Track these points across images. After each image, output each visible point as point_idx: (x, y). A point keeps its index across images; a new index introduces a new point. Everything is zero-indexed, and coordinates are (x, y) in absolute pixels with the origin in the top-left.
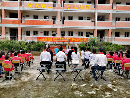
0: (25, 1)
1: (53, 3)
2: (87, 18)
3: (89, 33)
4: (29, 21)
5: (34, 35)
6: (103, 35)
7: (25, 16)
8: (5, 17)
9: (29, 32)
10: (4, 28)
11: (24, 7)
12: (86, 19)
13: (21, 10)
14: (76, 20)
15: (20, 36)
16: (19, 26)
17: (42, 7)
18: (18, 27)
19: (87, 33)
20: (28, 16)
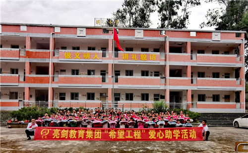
0: (60, 50)
1: (101, 52)
2: (155, 72)
3: (159, 96)
4: (65, 78)
5: (72, 98)
6: (181, 99)
7: (59, 71)
8: (30, 74)
9: (64, 94)
10: (28, 89)
11: (58, 58)
12: (153, 74)
13: (54, 62)
14: (137, 76)
15: (51, 101)
16: (50, 86)
17: (85, 58)
18: (48, 88)
19: (155, 95)
20: (63, 71)
